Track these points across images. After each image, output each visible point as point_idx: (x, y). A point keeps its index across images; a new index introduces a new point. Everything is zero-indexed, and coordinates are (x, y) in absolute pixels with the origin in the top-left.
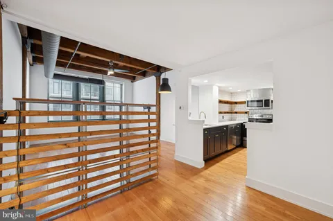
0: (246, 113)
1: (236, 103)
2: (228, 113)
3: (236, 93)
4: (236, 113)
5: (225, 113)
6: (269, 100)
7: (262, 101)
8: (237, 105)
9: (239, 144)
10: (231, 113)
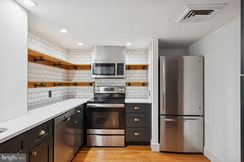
0: (91, 84)
1: (75, 67)
2: (60, 84)
3: (76, 50)
4: (76, 84)
5: (55, 85)
6: (123, 64)
7: (113, 65)
8: (77, 72)
9: (81, 143)
10: (68, 84)
